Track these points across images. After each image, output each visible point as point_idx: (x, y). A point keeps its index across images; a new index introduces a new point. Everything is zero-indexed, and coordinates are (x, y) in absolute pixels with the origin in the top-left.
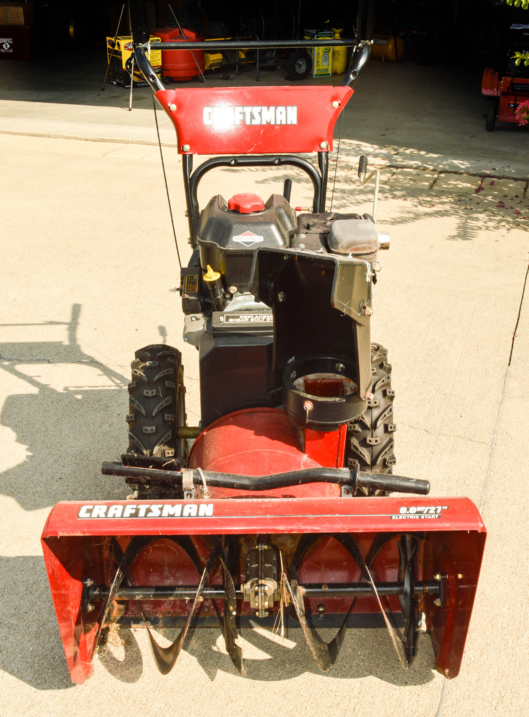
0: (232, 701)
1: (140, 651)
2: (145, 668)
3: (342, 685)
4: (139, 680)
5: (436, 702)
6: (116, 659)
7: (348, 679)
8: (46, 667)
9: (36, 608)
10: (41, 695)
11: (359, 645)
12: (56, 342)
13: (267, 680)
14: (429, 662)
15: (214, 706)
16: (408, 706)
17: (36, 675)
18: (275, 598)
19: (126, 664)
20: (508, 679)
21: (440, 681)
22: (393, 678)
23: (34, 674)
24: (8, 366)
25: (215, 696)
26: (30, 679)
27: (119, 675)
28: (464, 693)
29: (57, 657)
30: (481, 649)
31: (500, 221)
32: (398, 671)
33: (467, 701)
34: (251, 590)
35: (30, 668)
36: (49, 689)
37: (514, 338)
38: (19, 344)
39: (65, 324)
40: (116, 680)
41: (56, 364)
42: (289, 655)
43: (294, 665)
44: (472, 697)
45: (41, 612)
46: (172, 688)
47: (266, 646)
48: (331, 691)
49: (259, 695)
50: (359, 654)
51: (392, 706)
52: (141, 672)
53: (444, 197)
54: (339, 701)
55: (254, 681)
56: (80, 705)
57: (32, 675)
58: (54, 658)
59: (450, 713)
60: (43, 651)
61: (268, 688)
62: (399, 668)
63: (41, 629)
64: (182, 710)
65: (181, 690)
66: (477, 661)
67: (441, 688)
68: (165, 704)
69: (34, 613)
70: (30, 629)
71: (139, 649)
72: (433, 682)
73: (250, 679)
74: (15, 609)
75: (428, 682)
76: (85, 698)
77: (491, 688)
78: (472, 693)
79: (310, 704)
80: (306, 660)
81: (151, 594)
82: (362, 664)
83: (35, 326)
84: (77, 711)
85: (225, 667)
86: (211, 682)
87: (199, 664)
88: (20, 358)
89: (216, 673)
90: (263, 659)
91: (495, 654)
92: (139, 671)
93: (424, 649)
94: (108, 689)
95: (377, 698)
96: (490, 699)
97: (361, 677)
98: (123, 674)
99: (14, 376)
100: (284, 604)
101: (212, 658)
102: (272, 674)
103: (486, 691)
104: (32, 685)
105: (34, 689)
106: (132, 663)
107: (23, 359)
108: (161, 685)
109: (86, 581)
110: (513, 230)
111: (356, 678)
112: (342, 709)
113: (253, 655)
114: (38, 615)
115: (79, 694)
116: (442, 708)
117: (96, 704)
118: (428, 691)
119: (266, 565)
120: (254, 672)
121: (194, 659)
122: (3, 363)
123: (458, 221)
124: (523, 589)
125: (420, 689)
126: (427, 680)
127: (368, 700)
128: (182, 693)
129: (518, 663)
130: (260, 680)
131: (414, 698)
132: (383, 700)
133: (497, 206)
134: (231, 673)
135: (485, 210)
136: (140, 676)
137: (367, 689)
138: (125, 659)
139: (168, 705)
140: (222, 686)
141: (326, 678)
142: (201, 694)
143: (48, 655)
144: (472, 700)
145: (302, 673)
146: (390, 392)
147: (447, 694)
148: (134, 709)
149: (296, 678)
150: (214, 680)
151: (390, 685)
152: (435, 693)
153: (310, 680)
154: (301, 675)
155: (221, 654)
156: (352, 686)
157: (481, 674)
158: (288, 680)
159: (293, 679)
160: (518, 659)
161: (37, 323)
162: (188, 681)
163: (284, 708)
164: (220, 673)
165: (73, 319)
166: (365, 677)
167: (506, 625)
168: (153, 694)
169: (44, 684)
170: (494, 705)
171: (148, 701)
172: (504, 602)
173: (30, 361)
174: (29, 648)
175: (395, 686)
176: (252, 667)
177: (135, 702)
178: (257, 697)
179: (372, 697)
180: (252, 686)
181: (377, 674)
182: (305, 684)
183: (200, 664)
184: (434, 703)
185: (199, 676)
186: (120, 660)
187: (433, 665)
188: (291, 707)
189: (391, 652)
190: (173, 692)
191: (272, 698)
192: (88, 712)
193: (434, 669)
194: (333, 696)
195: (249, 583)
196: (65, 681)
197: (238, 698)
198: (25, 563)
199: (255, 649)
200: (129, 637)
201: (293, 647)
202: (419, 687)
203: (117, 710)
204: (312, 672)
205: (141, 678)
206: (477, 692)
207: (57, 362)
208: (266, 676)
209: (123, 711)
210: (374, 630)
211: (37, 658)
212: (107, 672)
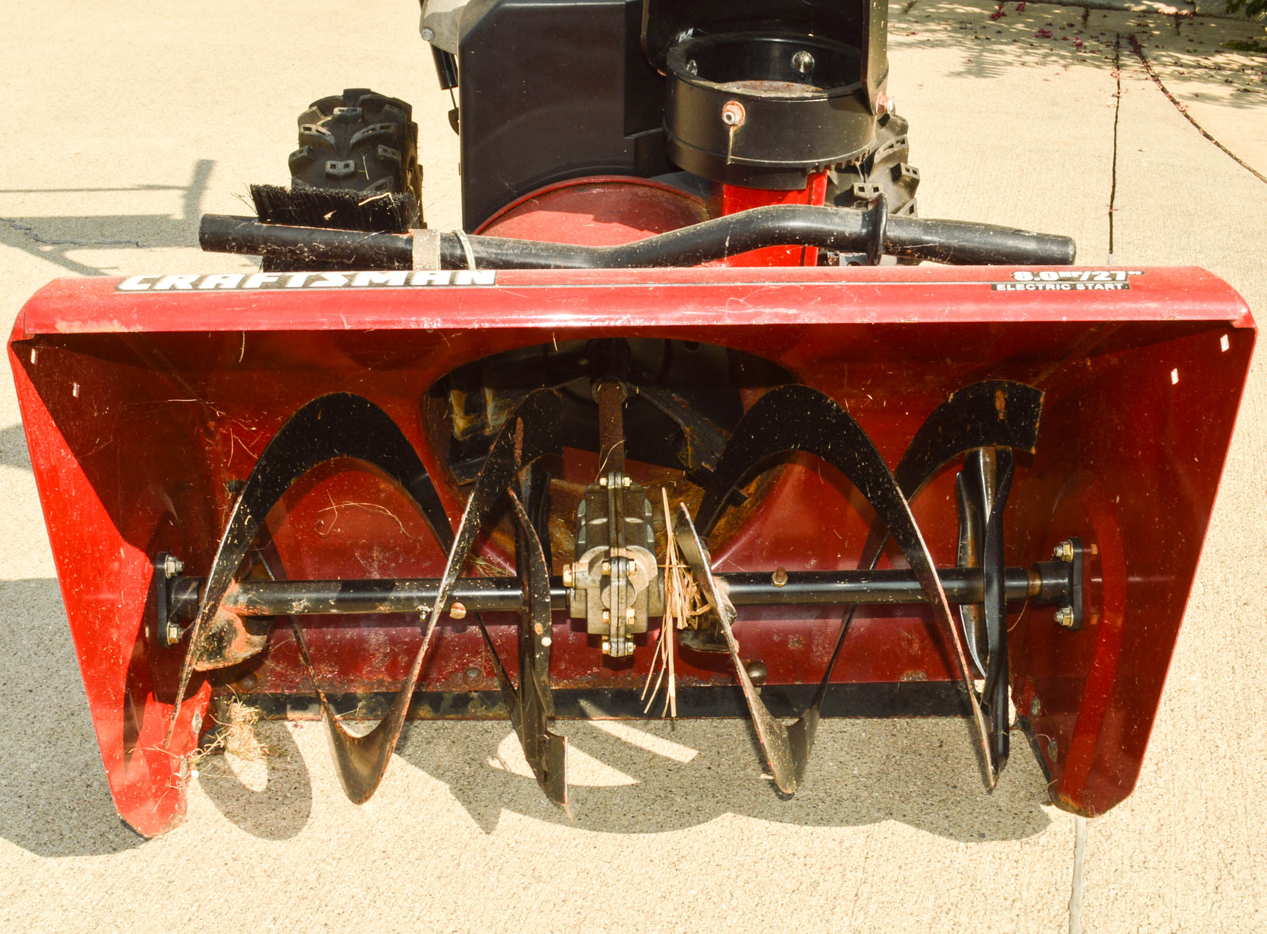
0: (539, 879)
1: (306, 770)
2: (317, 806)
3: (819, 840)
4: (300, 834)
5: (1064, 877)
6: (244, 787)
7: (833, 828)
8: (67, 805)
9: (57, 682)
10: (46, 868)
11: (854, 754)
12: (156, 216)
13: (628, 832)
14: (1033, 790)
15: (492, 890)
16: (993, 886)
17: (40, 824)
18: (651, 606)
19: (270, 798)
20: (1235, 824)
21: (1067, 830)
22: (946, 825)
23: (34, 821)
24: (50, 252)
25: (496, 869)
26: (23, 833)
27: (249, 823)
28: (1131, 857)
29: (96, 784)
30: (1154, 761)
31: (1046, 56)
32: (958, 809)
33: (1142, 873)
34: (590, 578)
35: (25, 808)
36: (67, 855)
37: (1111, 214)
38: (78, 219)
39: (179, 188)
40: (243, 833)
41: (153, 249)
42: (682, 776)
43: (695, 798)
44: (1151, 865)
45: (67, 690)
46: (384, 852)
47: (621, 757)
48: (794, 855)
49: (609, 866)
50: (855, 772)
51: (953, 886)
52: (308, 816)
53: (930, 24)
54: (815, 877)
55: (594, 833)
56: (145, 889)
57: (29, 823)
58: (88, 786)
59: (1104, 902)
60: (64, 771)
61: (631, 849)
62: (959, 802)
63: (64, 724)
64: (409, 901)
65: (408, 854)
66: (1149, 787)
67: (1072, 845)
68: (365, 888)
69: (50, 691)
70: (37, 725)
71: (304, 766)
72: (1048, 834)
73: (585, 828)
74: (5, 684)
75: (1036, 832)
76: (158, 875)
77: (1197, 844)
78: (1150, 857)
79: (740, 883)
80: (724, 786)
81: (332, 598)
82: (865, 794)
83: (115, 192)
84: (136, 905)
85: (520, 804)
86: (484, 836)
87: (454, 797)
88: (77, 240)
89: (497, 817)
90: (616, 784)
91: (1191, 771)
92: (302, 814)
93: (1015, 762)
94: (221, 854)
95: (911, 868)
96: (1199, 869)
97: (865, 823)
98: (262, 820)
99: (62, 267)
100: (675, 620)
101: (488, 783)
102: (641, 818)
103: (1185, 850)
104: (25, 846)
105: (28, 854)
106: (285, 797)
107: (84, 241)
108: (356, 844)
109: (163, 561)
110: (1073, 68)
111: (855, 824)
112: (824, 896)
113: (590, 778)
114: (60, 696)
115: (145, 864)
116: (1082, 891)
117: (186, 889)
118: (1038, 853)
119: (628, 520)
120: (595, 813)
121: (443, 787)
122: (41, 248)
123: (966, 54)
124: (1228, 639)
125: (1018, 847)
126: (1034, 829)
127: (891, 874)
128: (410, 862)
129: (1250, 789)
130: (611, 832)
131: (1006, 868)
132: (929, 874)
133: (1036, 36)
134: (535, 817)
135: (1015, 41)
136: (304, 824)
137: (886, 848)
138: (268, 789)
139: (374, 890)
140: (513, 845)
141: (776, 826)
142: (459, 865)
143: (73, 781)
144: (1153, 873)
145: (717, 815)
146: (908, 170)
147: (1088, 858)
148: (285, 899)
149: (701, 827)
150: (493, 832)
151: (942, 840)
152: (1056, 857)
153: (739, 830)
154: (714, 820)
155: (509, 777)
156: (847, 844)
157: (1165, 813)
158: (680, 831)
159: (693, 829)
160: (1249, 781)
161: (120, 187)
162: (427, 835)
163: (674, 894)
164: (508, 818)
165: (196, 182)
166: (877, 824)
167: (1205, 711)
168: (335, 863)
169: (57, 842)
170: (1212, 883)
171: (321, 881)
172: (1188, 664)
173: (99, 245)
174: (28, 766)
175: (954, 843)
176: (588, 802)
177: (287, 882)
178: (605, 869)
179: (900, 867)
180: (592, 846)
181: (905, 816)
182: (725, 840)
183: (458, 798)
184: (1059, 879)
185: (454, 823)
186: (255, 789)
187: (1043, 795)
188: (694, 892)
189: (934, 768)
190: (386, 861)
191: (644, 871)
192: (163, 906)
193: (1048, 803)
194: (800, 867)
195: (585, 560)
196: (111, 837)
197: (553, 873)
198: (40, 591)
199: (595, 763)
200: (279, 740)
201: (690, 758)
202: (1015, 844)
203: (241, 901)
204: (741, 812)
205: (306, 828)
206: (1162, 853)
207: (155, 246)
208: (626, 823)
209: (255, 905)
210: (887, 721)
211: (45, 787)
212: (220, 815)
